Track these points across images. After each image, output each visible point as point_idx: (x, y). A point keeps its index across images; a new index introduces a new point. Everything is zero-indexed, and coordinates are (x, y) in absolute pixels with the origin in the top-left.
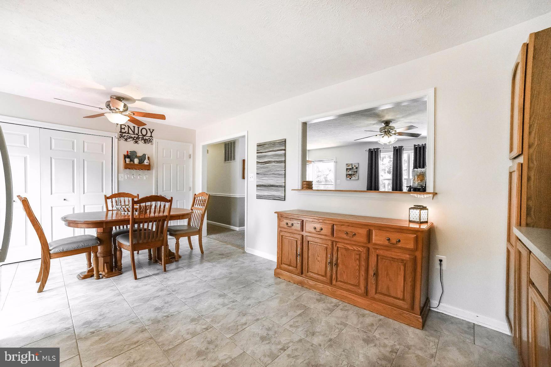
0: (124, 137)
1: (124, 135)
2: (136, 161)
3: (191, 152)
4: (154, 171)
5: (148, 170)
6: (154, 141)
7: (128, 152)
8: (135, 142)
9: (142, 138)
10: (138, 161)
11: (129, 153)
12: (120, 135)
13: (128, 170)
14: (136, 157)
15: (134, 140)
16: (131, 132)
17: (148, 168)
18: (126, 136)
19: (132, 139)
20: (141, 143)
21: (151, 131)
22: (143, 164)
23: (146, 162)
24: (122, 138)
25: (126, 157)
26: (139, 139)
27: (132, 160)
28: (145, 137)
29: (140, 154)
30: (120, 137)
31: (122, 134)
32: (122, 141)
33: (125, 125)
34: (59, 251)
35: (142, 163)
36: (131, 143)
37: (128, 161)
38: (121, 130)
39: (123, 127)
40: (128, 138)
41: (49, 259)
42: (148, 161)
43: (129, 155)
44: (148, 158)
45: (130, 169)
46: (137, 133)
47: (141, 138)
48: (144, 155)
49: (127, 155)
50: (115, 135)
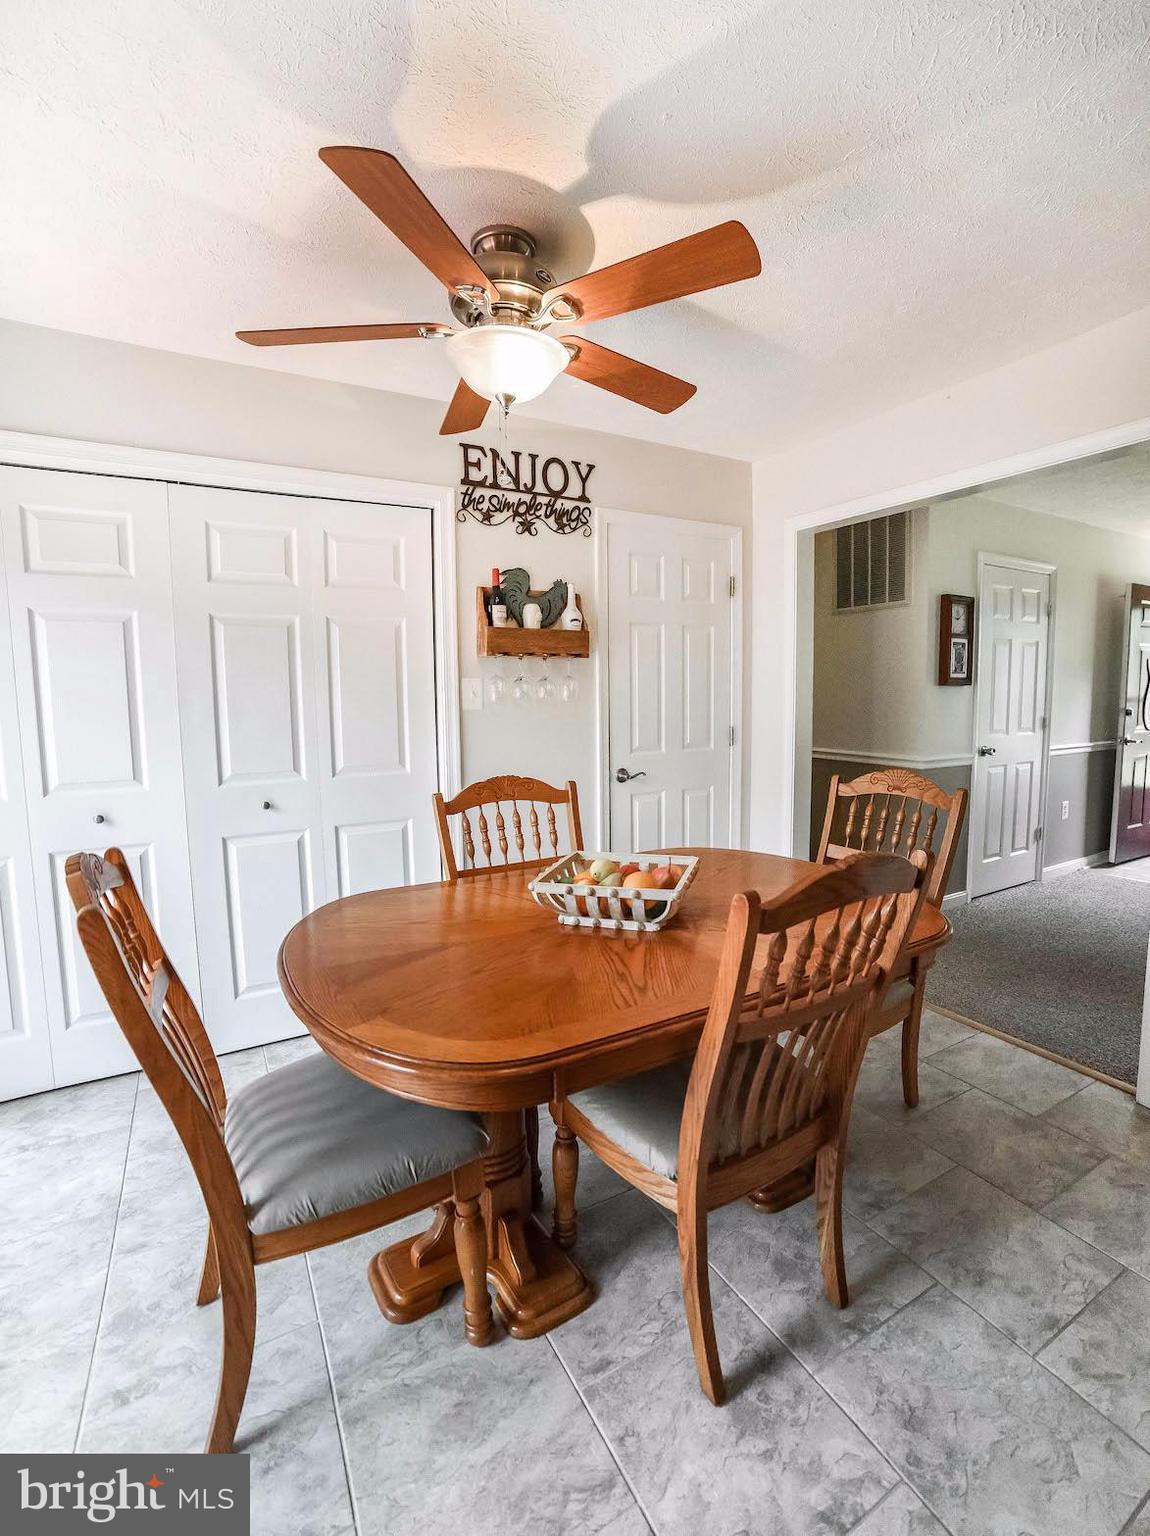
0: (480, 507)
1: (477, 494)
2: (532, 615)
3: (736, 570)
4: (596, 659)
5: (577, 656)
6: (595, 521)
7: (496, 572)
8: (520, 529)
9: (548, 505)
10: (539, 616)
11: (501, 580)
12: (465, 494)
13: (499, 661)
14: (531, 597)
15: (518, 519)
16: (505, 480)
17: (578, 645)
18: (487, 499)
19: (511, 513)
20: (544, 527)
21: (584, 475)
22: (556, 627)
23: (568, 620)
24: (470, 508)
25: (489, 597)
26: (538, 514)
27: (514, 615)
28: (560, 502)
29: (540, 583)
30: (465, 507)
31: (471, 488)
32: (473, 524)
33: (481, 449)
34: (295, 1221)
35: (552, 624)
36: (506, 526)
37: (500, 615)
38: (467, 473)
39: (474, 455)
40: (497, 510)
41: (249, 1263)
42: (576, 614)
43: (502, 587)
44: (577, 598)
45: (505, 654)
46: (529, 486)
47: (544, 508)
48: (560, 587)
49: (496, 588)
50: (447, 500)
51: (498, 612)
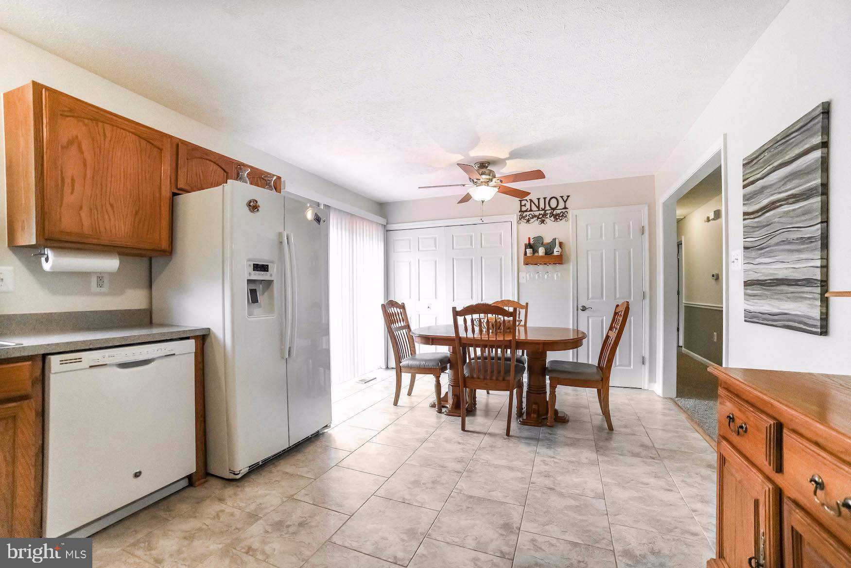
2: (541, 251)
3: (645, 222)
4: (571, 267)
5: (561, 264)
6: (571, 213)
7: (529, 238)
10: (544, 251)
11: (532, 240)
13: (530, 267)
14: (542, 244)
17: (560, 260)
20: (549, 221)
22: (552, 255)
23: (556, 251)
25: (529, 246)
27: (535, 251)
29: (547, 240)
32: (523, 224)
35: (549, 254)
36: (535, 223)
42: (560, 250)
43: (532, 243)
44: (560, 244)
45: (532, 264)
48: (554, 241)
49: (529, 243)
50: (514, 218)
51: (529, 251)
